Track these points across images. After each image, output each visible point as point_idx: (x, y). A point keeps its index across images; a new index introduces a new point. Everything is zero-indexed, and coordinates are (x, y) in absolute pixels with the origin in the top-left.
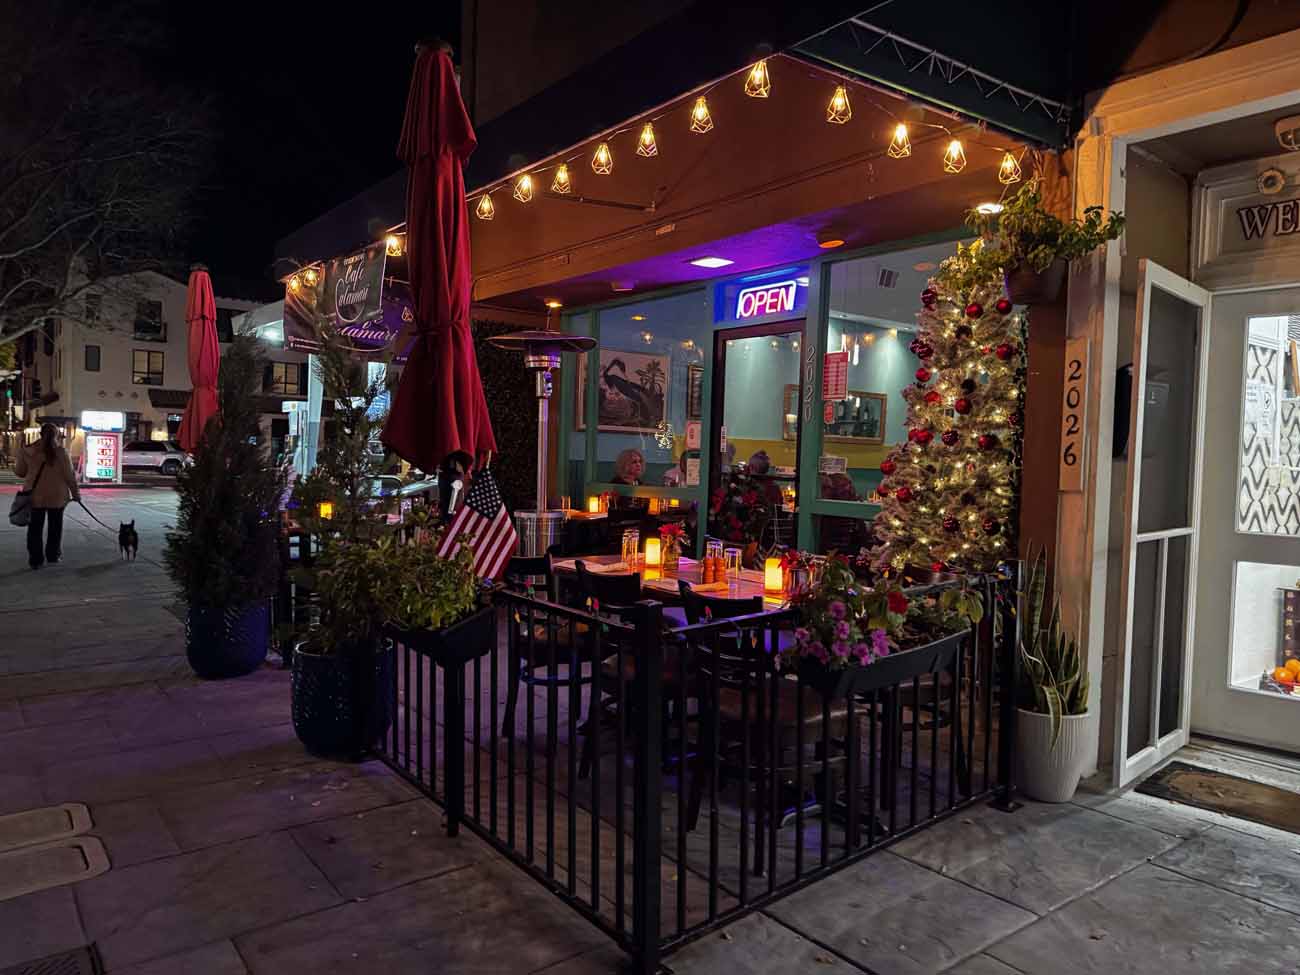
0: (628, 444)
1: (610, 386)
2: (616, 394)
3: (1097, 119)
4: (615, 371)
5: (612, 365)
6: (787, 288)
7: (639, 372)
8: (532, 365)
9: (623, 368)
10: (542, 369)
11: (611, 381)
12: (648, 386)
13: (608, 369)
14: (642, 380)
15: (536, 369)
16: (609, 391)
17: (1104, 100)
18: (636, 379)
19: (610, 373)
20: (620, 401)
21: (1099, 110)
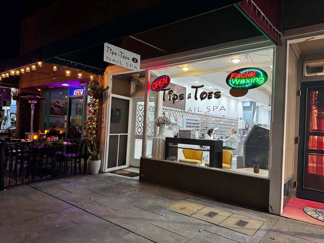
0: (58, 119)
1: (55, 107)
2: (57, 109)
3: (107, 71)
4: (57, 104)
5: (56, 102)
6: (82, 90)
7: (63, 104)
8: (30, 102)
9: (59, 103)
10: (32, 103)
11: (55, 106)
12: (65, 107)
13: (55, 103)
14: (63, 106)
15: (31, 104)
16: (55, 108)
17: (107, 69)
18: (62, 106)
19: (55, 104)
20: (58, 110)
21: (106, 70)
